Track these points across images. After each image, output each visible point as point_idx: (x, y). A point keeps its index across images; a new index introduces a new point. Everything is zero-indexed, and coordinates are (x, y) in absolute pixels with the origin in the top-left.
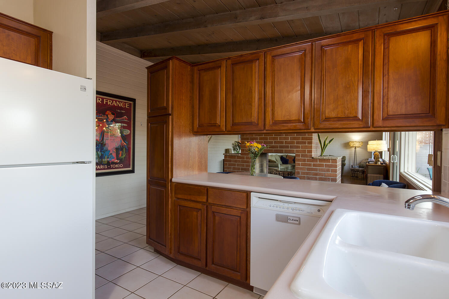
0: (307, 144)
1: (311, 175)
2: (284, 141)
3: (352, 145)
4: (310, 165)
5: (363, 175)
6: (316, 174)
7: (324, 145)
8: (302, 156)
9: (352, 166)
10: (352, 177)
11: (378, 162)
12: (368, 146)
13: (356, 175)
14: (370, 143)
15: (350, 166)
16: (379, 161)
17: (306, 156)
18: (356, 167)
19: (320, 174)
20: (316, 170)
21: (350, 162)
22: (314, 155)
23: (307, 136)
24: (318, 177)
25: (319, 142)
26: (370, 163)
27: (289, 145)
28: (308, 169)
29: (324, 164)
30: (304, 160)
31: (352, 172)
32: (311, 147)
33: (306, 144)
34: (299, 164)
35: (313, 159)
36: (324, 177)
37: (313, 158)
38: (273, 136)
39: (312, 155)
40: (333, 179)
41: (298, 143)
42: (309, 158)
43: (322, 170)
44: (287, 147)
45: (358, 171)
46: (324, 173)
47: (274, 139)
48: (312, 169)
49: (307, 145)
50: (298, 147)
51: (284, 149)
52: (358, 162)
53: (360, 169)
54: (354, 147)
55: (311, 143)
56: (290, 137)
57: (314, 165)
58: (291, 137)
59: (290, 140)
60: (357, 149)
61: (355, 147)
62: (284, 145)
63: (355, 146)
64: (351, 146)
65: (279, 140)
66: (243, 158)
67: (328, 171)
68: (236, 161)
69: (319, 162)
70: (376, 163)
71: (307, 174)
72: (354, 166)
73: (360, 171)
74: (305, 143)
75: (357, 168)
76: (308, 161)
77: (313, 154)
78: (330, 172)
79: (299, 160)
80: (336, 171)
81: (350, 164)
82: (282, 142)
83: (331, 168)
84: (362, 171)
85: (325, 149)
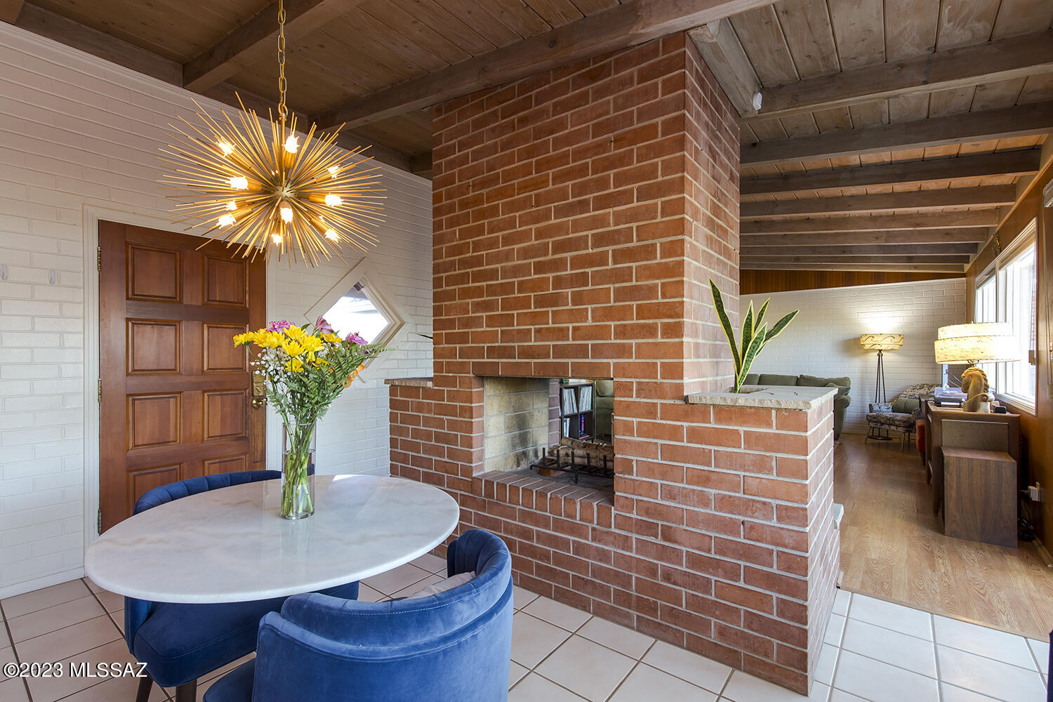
0: (662, 338)
1: (682, 481)
2: (571, 326)
3: (868, 344)
4: (675, 433)
5: (907, 434)
6: (705, 479)
7: (747, 340)
8: (642, 390)
9: (870, 406)
10: (870, 437)
11: (983, 404)
12: (936, 343)
13: (884, 434)
14: (945, 332)
15: (863, 407)
16: (985, 399)
17: (658, 391)
18: (884, 408)
19: (721, 481)
20: (704, 458)
21: (863, 394)
22: (692, 384)
23: (660, 300)
24: (713, 491)
25: (720, 325)
26: (942, 403)
27: (590, 342)
28: (669, 452)
29: (742, 429)
30: (650, 411)
31: (872, 425)
32: (678, 350)
33: (654, 335)
34: (628, 429)
35: (689, 408)
36: (741, 495)
37: (686, 399)
38: (533, 310)
39: (682, 385)
40: (787, 508)
41: (622, 332)
42: (671, 402)
43: (732, 461)
44: (582, 351)
45: (890, 422)
46: (742, 474)
47: (534, 318)
48: (685, 454)
49: (659, 339)
50: (623, 351)
51: (570, 361)
52: (889, 395)
53: (898, 418)
54: (874, 350)
55: (675, 330)
56: (593, 310)
57: (695, 435)
58: (596, 308)
59: (594, 319)
60: (886, 357)
61: (880, 351)
62: (571, 342)
63: (878, 347)
64: (867, 347)
65: (553, 323)
66: (438, 395)
67: (761, 465)
68: (420, 407)
69: (718, 420)
70: (973, 406)
71: (665, 473)
72: (876, 408)
73: (896, 422)
74: (651, 331)
75: (886, 411)
76: (667, 412)
77: (686, 380)
78: (770, 471)
79: (629, 409)
80: (801, 470)
81: (863, 401)
82: (561, 330)
83: (779, 455)
84: (904, 422)
85: (750, 356)
